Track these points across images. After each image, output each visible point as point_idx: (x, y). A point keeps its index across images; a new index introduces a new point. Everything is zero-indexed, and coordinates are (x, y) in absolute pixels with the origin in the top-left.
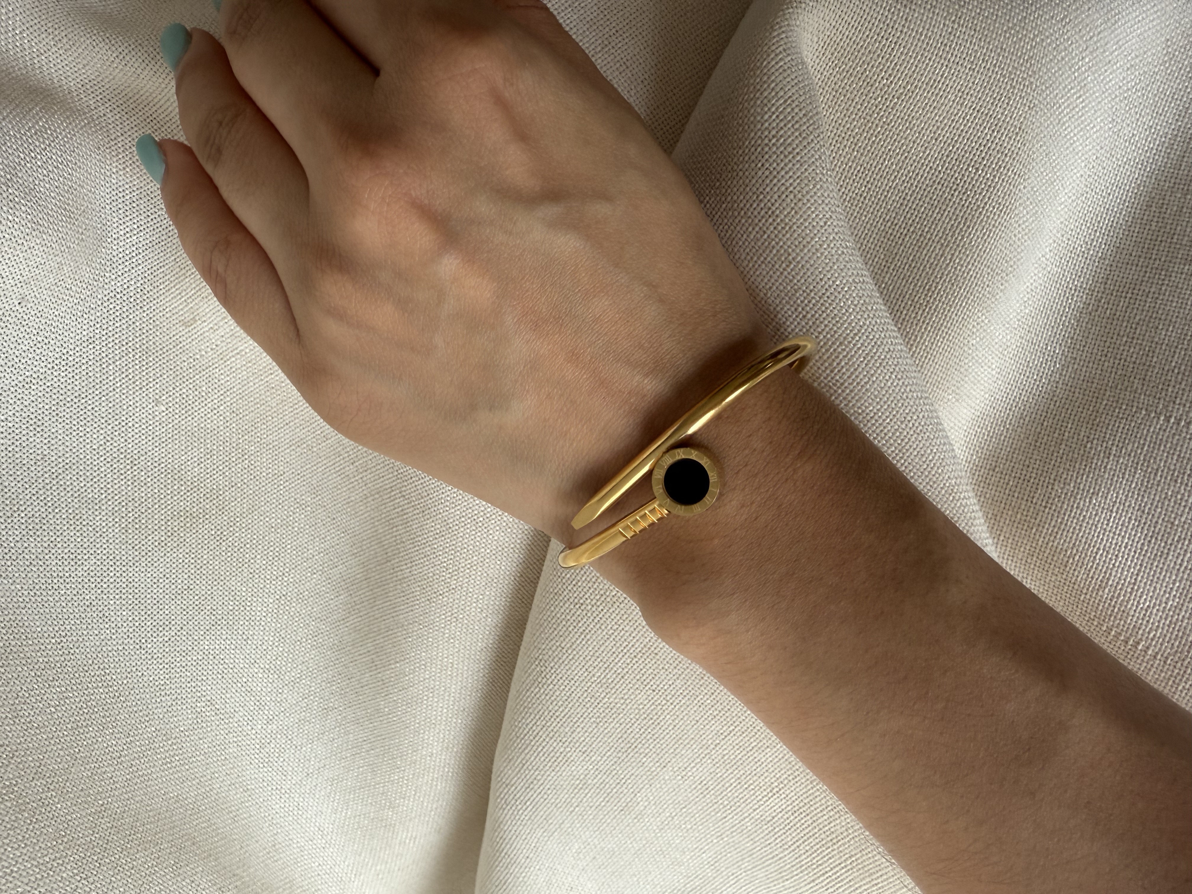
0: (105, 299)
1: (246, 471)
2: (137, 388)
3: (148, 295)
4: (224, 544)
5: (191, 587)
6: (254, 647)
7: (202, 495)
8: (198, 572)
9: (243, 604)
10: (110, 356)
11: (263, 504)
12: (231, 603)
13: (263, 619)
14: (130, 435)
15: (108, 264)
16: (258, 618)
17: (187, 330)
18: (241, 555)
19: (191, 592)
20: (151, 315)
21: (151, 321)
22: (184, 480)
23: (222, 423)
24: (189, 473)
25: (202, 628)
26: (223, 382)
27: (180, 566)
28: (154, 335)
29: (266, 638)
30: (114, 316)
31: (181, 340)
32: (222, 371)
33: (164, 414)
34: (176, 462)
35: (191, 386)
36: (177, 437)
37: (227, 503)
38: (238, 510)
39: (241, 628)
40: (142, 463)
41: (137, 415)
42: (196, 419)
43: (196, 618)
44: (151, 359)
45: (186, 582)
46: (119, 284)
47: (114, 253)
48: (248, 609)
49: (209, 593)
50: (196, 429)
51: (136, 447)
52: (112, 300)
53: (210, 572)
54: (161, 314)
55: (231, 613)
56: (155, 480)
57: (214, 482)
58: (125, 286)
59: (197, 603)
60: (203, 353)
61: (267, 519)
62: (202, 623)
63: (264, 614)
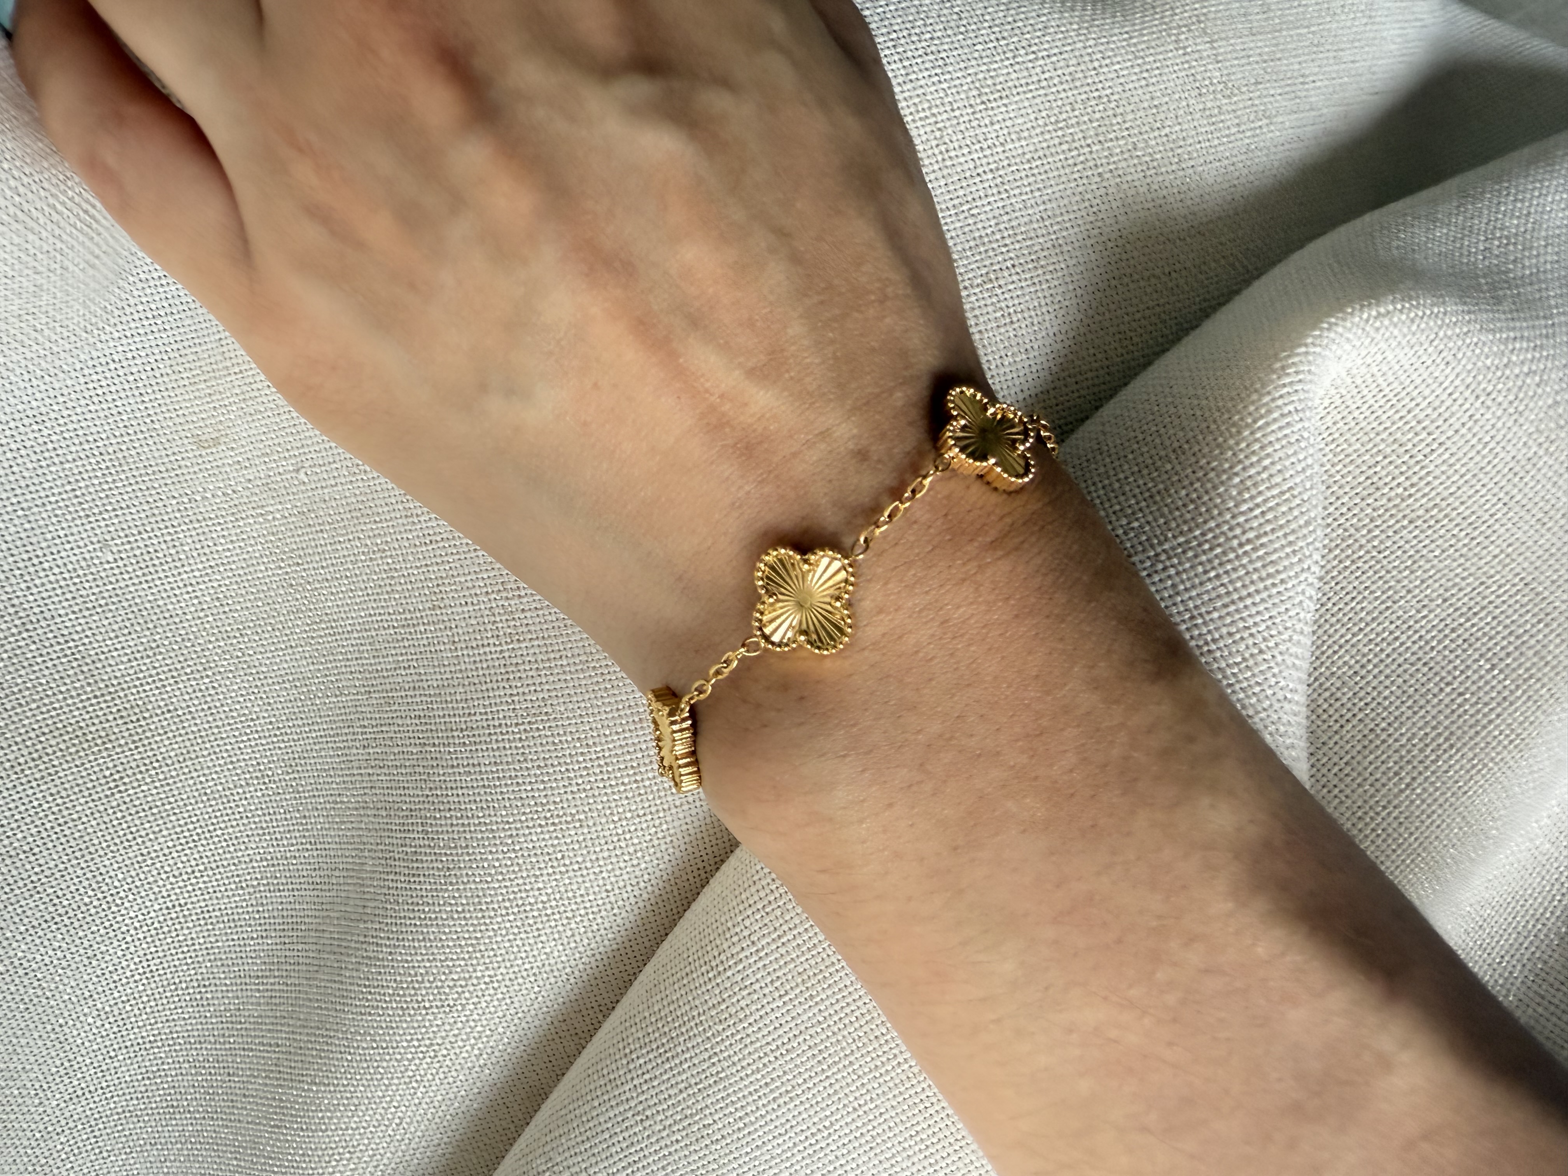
0: (90, 363)
1: (199, 694)
2: (82, 514)
3: (160, 380)
4: (118, 796)
5: (36, 850)
6: (99, 973)
7: (114, 710)
8: (58, 829)
9: (109, 899)
10: (60, 452)
11: (205, 753)
12: (91, 893)
13: (133, 932)
14: (38, 582)
15: (117, 313)
16: (124, 929)
17: (197, 453)
18: (138, 822)
19: (32, 858)
20: (151, 412)
21: (148, 421)
22: (97, 678)
23: (193, 609)
24: (109, 669)
25: (26, 921)
26: (220, 548)
27: (32, 812)
28: (143, 442)
29: (124, 964)
30: (92, 393)
31: (182, 463)
32: (225, 533)
33: (107, 566)
34: (96, 645)
35: (168, 538)
36: (113, 607)
37: (149, 734)
38: (163, 750)
39: (90, 937)
40: (40, 631)
41: (63, 554)
42: (155, 590)
43: (23, 903)
44: (123, 477)
45: (30, 839)
46: (120, 349)
47: (132, 301)
48: (114, 909)
49: (61, 867)
50: (148, 605)
51: (41, 603)
52: (99, 369)
53: (77, 835)
54: (167, 415)
55: (84, 908)
56: (50, 664)
57: (143, 695)
58: (129, 355)
59: (34, 878)
60: (209, 495)
61: (203, 779)
62: (29, 913)
63: (137, 925)
